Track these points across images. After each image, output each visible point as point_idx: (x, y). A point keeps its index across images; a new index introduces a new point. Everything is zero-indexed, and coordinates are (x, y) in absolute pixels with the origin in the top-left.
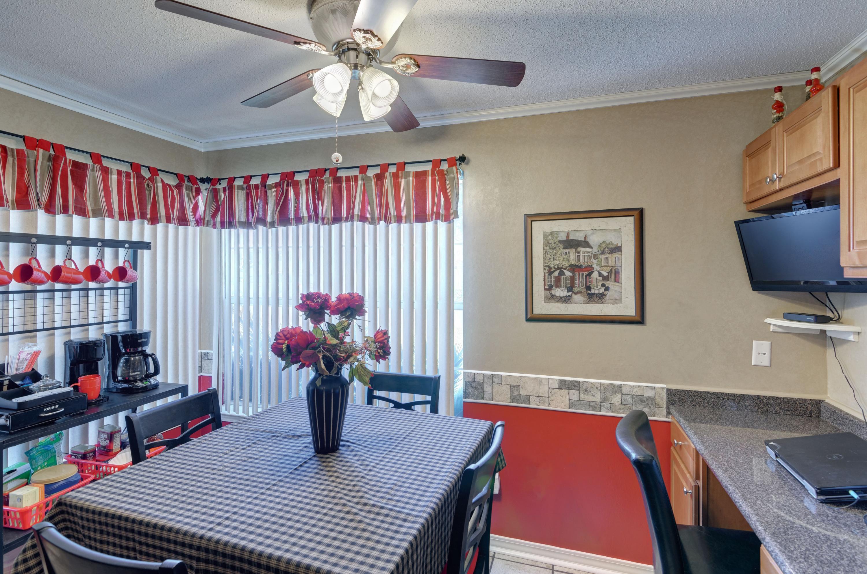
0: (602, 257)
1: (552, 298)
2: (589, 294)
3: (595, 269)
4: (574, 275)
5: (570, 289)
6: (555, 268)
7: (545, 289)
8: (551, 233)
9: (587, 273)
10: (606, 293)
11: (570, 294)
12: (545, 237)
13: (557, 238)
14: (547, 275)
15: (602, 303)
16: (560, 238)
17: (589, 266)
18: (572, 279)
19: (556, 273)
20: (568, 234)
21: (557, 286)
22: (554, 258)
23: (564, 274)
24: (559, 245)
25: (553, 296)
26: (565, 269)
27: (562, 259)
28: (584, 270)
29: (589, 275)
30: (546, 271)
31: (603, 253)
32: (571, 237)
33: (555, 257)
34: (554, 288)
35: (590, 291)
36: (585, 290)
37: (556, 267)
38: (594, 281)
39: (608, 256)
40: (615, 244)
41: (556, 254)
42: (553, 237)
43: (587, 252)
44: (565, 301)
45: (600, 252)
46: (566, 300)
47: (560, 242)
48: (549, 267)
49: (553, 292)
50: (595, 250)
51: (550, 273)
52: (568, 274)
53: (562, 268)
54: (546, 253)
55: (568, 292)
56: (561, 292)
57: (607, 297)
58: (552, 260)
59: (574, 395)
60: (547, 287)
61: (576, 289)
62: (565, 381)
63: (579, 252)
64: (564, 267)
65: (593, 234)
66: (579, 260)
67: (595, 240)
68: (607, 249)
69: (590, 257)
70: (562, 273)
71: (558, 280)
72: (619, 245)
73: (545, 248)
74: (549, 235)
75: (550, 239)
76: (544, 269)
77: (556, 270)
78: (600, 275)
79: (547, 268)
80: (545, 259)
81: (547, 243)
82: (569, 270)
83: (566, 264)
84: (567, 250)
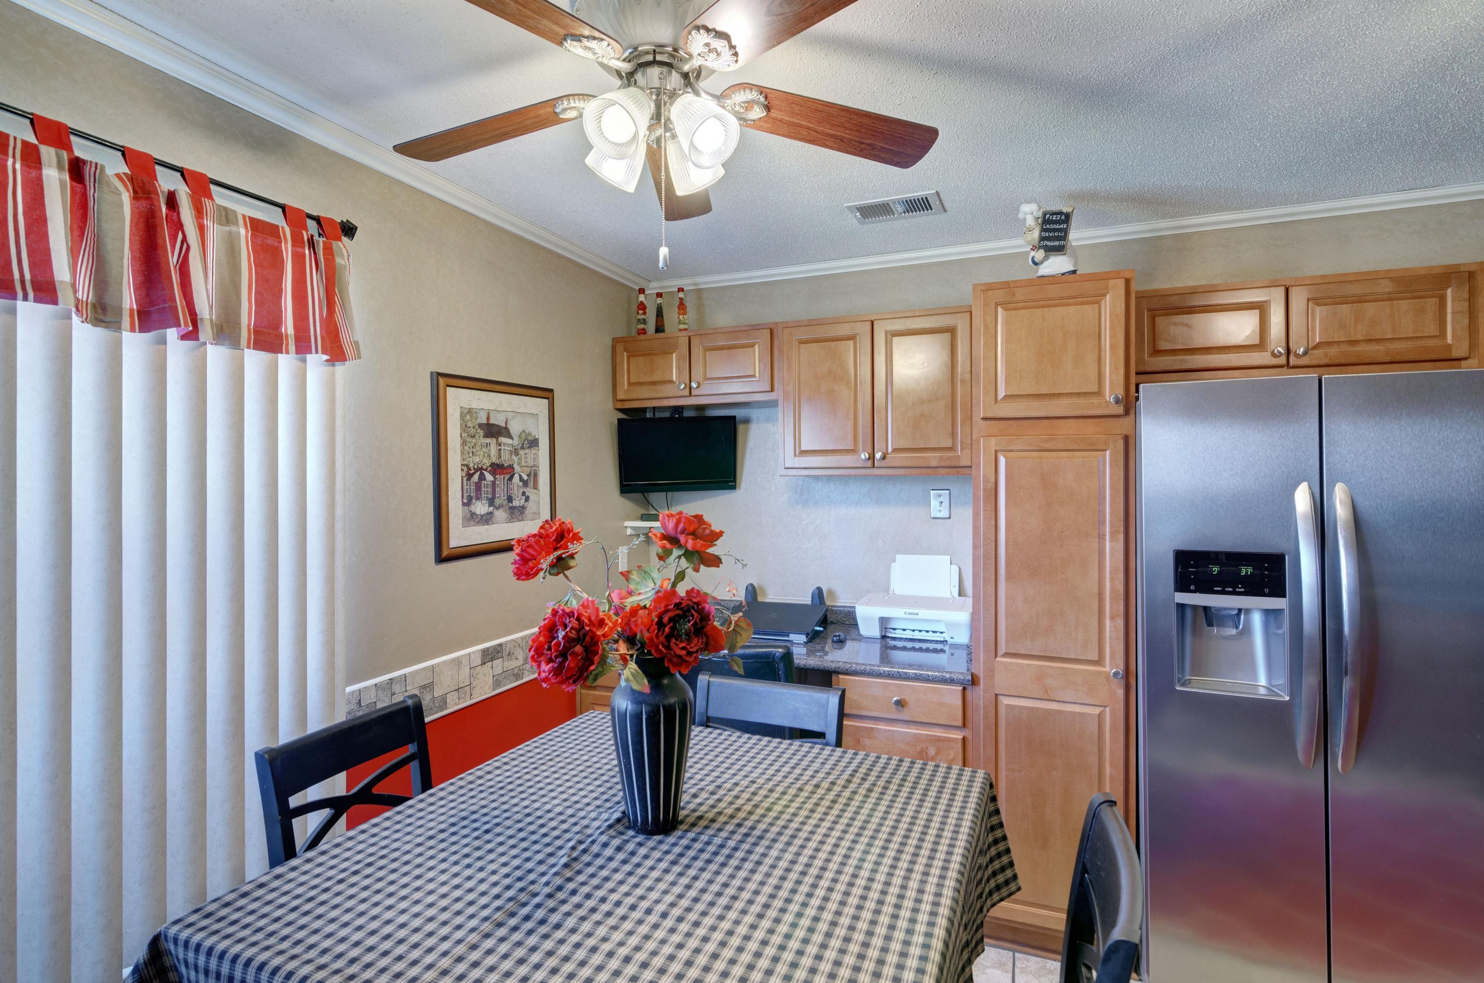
0: (522, 452)
1: (472, 518)
2: (510, 508)
3: (516, 471)
4: (495, 479)
5: (491, 502)
6: (474, 469)
7: (464, 504)
8: (470, 411)
9: (508, 476)
10: (526, 504)
11: (491, 509)
12: (462, 415)
13: (476, 419)
14: (465, 479)
15: (523, 520)
16: (480, 421)
17: (510, 465)
18: (494, 483)
19: (476, 478)
20: (488, 414)
21: (477, 499)
22: (473, 452)
23: (485, 479)
24: (479, 430)
25: (473, 515)
26: (486, 470)
27: (481, 453)
28: (505, 471)
29: (511, 479)
30: (464, 474)
31: (522, 448)
32: (492, 421)
33: (475, 450)
34: (474, 501)
35: (512, 502)
36: (506, 502)
37: (476, 467)
38: (515, 488)
39: (527, 451)
40: (533, 435)
41: (475, 445)
42: (471, 417)
43: (508, 445)
44: (486, 521)
45: (520, 445)
46: (487, 519)
47: (480, 425)
48: (467, 466)
49: (472, 508)
50: (516, 442)
51: (470, 476)
52: (489, 477)
53: (482, 469)
54: (464, 443)
55: (490, 506)
56: (481, 508)
57: (527, 511)
58: (471, 454)
59: (498, 666)
60: (465, 501)
61: (497, 502)
62: (488, 649)
63: (500, 445)
64: (485, 467)
65: (514, 417)
66: (500, 457)
67: (515, 427)
68: (526, 442)
69: (511, 454)
70: (482, 478)
71: (478, 486)
72: (537, 437)
73: (463, 436)
74: (467, 413)
75: (468, 420)
76: (462, 470)
77: (476, 470)
78: (521, 479)
79: (465, 469)
80: (462, 453)
81: (464, 427)
82: (490, 472)
83: (487, 462)
84: (488, 440)
